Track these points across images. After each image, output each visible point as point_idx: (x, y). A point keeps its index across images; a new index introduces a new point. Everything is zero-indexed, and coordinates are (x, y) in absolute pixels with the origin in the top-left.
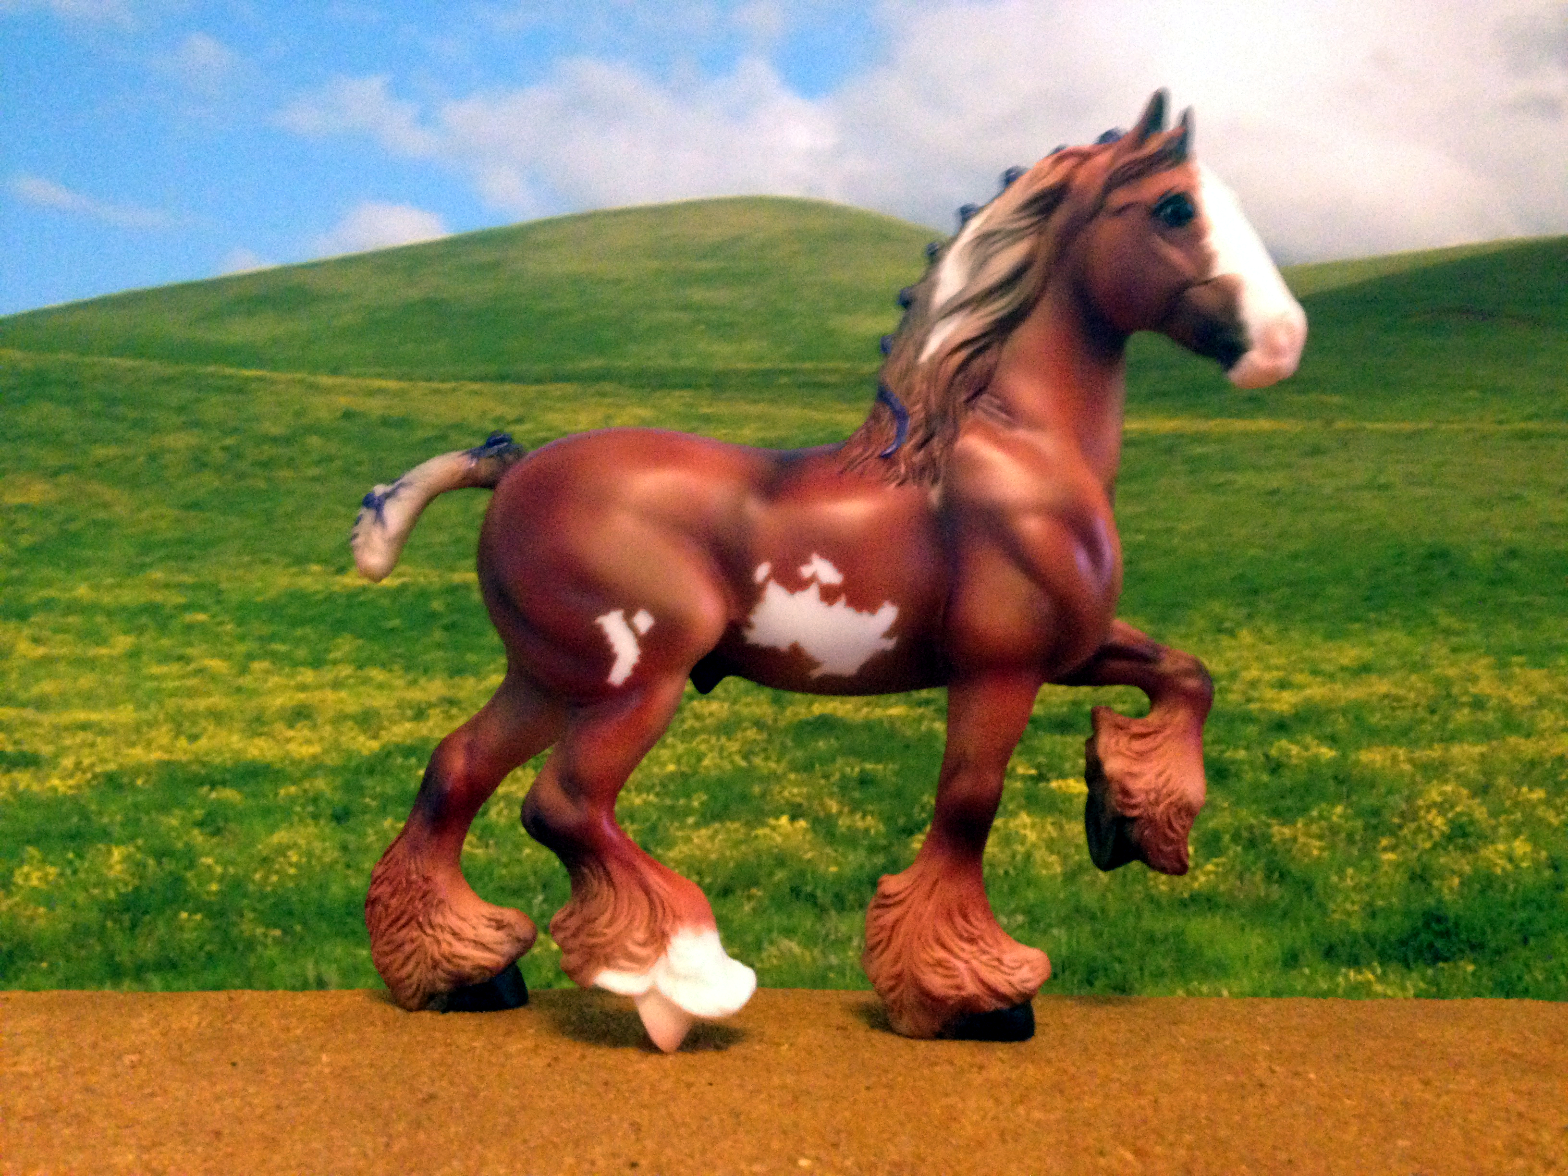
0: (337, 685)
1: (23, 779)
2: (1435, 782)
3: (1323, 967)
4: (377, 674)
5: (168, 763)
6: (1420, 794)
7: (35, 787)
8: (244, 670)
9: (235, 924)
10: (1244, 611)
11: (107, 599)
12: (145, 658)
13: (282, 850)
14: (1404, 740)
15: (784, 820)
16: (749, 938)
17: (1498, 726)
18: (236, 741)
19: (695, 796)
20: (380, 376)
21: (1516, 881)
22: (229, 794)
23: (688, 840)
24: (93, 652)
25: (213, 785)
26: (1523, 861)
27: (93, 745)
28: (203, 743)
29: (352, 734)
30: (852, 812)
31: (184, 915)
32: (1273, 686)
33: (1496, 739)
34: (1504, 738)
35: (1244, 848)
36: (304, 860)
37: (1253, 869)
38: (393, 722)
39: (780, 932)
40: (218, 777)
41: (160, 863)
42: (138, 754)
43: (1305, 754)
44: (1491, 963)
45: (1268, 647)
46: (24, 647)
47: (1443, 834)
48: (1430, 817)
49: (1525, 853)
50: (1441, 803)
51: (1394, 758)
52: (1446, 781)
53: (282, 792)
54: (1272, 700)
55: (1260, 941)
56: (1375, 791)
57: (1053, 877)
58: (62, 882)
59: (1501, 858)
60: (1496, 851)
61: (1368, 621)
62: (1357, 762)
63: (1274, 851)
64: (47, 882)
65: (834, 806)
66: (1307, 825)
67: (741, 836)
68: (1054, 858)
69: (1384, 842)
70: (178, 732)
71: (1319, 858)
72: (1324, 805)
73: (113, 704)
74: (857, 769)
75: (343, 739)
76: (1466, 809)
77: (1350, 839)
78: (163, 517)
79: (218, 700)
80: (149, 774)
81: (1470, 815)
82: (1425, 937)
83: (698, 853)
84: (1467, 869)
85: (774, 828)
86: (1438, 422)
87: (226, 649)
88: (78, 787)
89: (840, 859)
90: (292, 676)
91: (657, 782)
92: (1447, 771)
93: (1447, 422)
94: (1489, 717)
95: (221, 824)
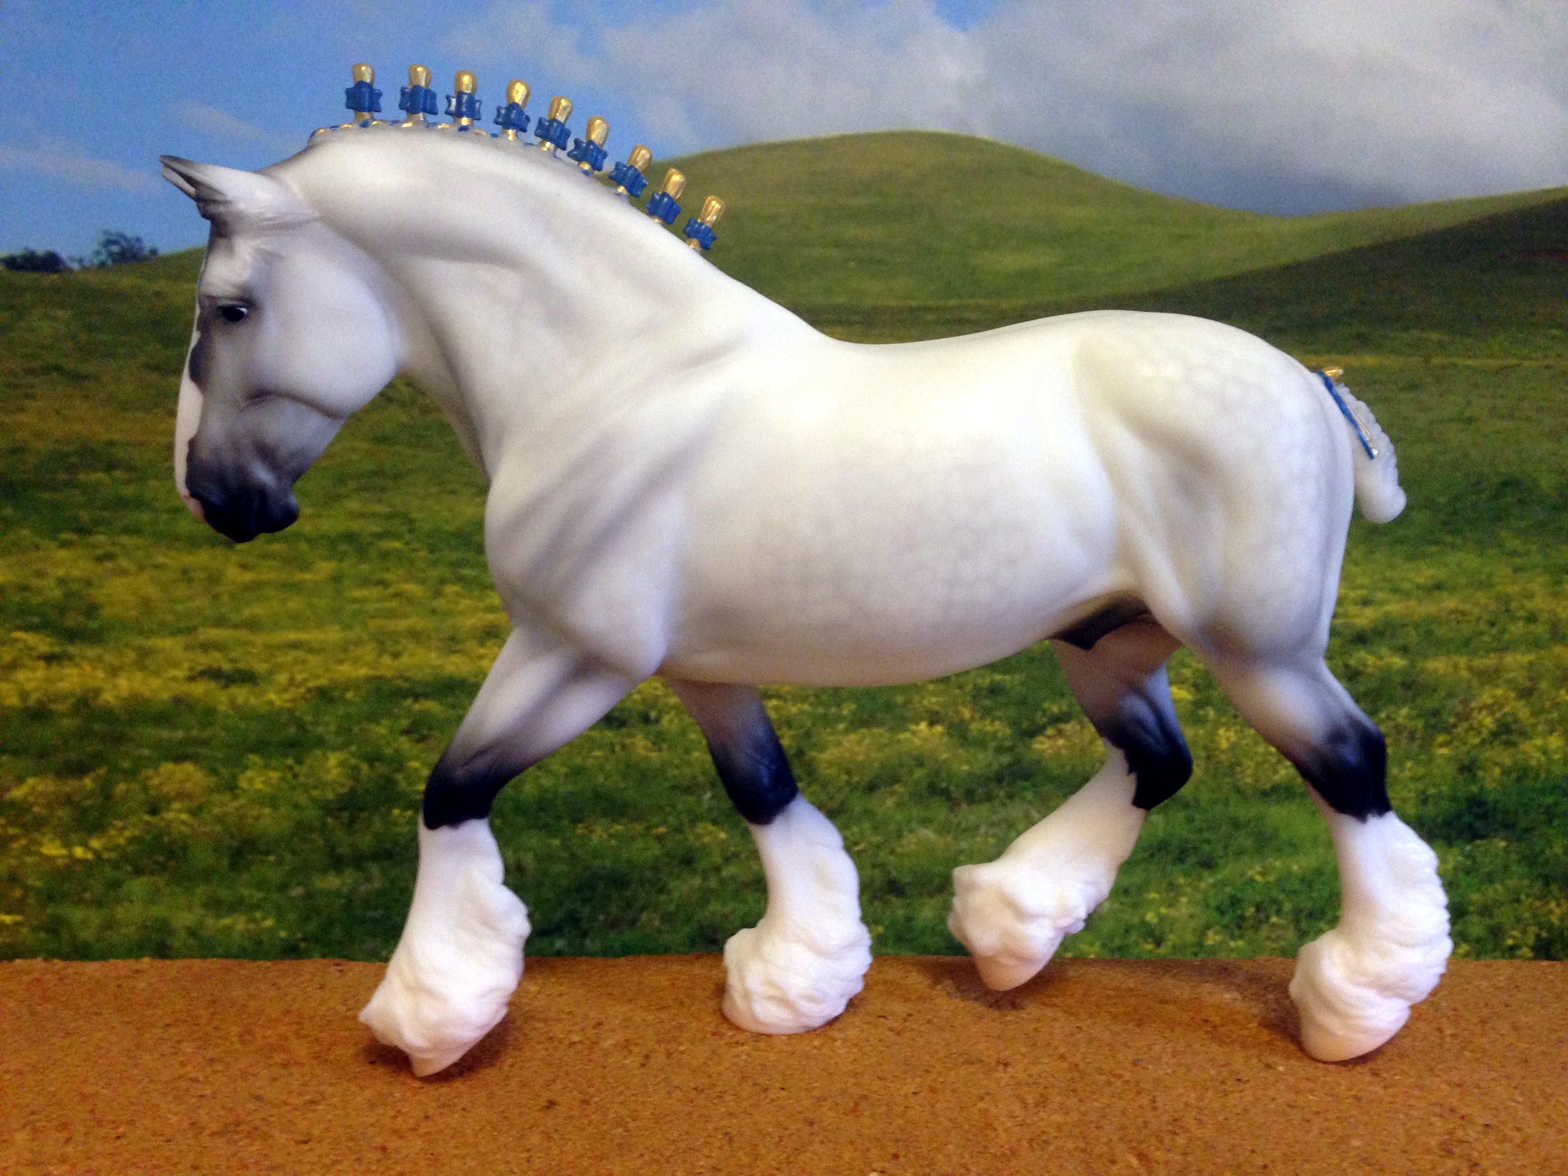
1: (241, 694)
2: (1487, 687)
5: (375, 679)
6: (1473, 697)
7: (253, 701)
8: (437, 593)
11: (308, 528)
12: (346, 582)
14: (1465, 650)
15: (923, 726)
16: (891, 827)
17: (1546, 637)
18: (434, 658)
19: (845, 706)
21: (1548, 772)
22: (431, 706)
23: (839, 744)
24: (298, 576)
25: (416, 697)
26: (1555, 754)
27: (304, 662)
28: (405, 659)
30: (982, 718)
31: (396, 812)
32: (1356, 604)
33: (1544, 648)
34: (1550, 648)
39: (918, 821)
40: (419, 690)
41: (372, 766)
42: (346, 670)
43: (1379, 663)
44: (1520, 840)
46: (234, 574)
47: (1490, 731)
49: (1558, 747)
50: (1492, 705)
51: (1456, 666)
52: (1497, 686)
54: (1354, 616)
56: (1436, 696)
58: (284, 785)
59: (1537, 752)
60: (1535, 746)
61: (1444, 544)
62: (1422, 671)
64: (271, 785)
65: (966, 713)
67: (885, 741)
69: (1441, 738)
70: (382, 650)
72: (1392, 708)
73: (320, 625)
74: (988, 680)
76: (1511, 710)
77: (1412, 737)
78: (354, 450)
79: (416, 622)
80: (357, 688)
81: (1514, 715)
82: (1467, 819)
83: (847, 755)
84: (1508, 762)
86: (1522, 359)
87: (422, 575)
88: (292, 701)
89: (971, 758)
90: (480, 599)
92: (1499, 677)
93: (1531, 359)
94: (1541, 629)
95: (425, 732)
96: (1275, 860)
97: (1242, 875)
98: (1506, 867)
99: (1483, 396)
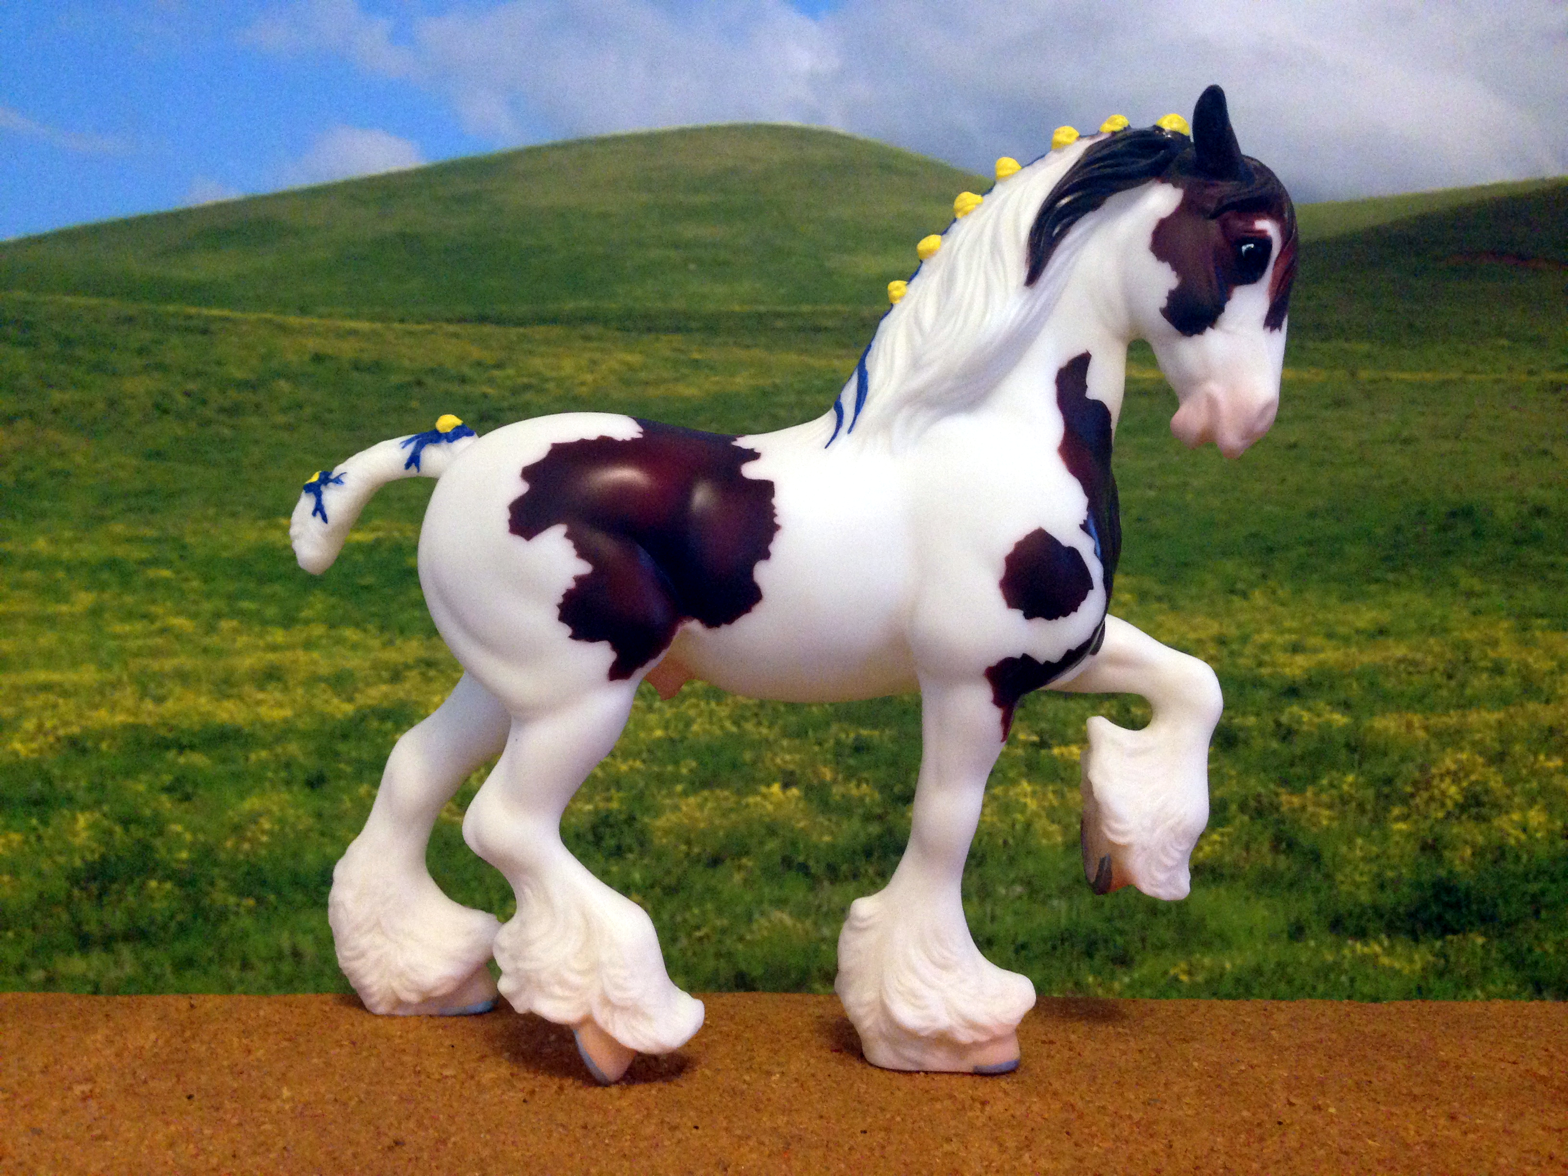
0: (309, 645)
2: (1449, 750)
3: (1330, 939)
4: (350, 634)
5: (134, 727)
6: (1434, 762)
8: (211, 629)
9: (207, 894)
10: (1258, 571)
11: (66, 554)
12: (107, 616)
13: (254, 818)
14: (1417, 706)
15: (776, 788)
16: (739, 910)
17: (1517, 691)
18: (204, 703)
19: (682, 763)
20: (351, 317)
21: (1528, 852)
22: (198, 759)
23: (676, 808)
24: (52, 608)
25: (182, 749)
26: (1536, 831)
28: (170, 705)
29: (325, 697)
30: (847, 779)
31: (153, 884)
32: (1285, 650)
33: (1514, 705)
34: (1522, 705)
35: (1252, 818)
36: (277, 828)
37: (1260, 839)
38: (368, 685)
39: (771, 902)
40: (185, 741)
41: (127, 830)
42: (102, 717)
43: (1316, 720)
44: (1501, 936)
45: (1280, 609)
47: (1456, 804)
48: (1443, 786)
49: (1540, 823)
50: (1455, 773)
51: (1409, 726)
52: (1462, 749)
53: (253, 757)
54: (1284, 665)
55: (1266, 913)
56: (1387, 760)
57: (1054, 846)
58: (26, 849)
59: (1515, 829)
60: (1512, 821)
61: (1388, 582)
62: (1371, 728)
63: (1283, 822)
64: (11, 850)
65: (828, 774)
66: (1317, 794)
67: (731, 805)
68: (1054, 828)
69: (1396, 811)
70: (144, 693)
71: (1328, 828)
72: (1334, 774)
73: (75, 664)
74: (852, 735)
75: (318, 703)
76: (1480, 778)
77: (1361, 808)
78: (122, 467)
79: (184, 661)
80: (114, 738)
81: (1485, 783)
82: (1435, 909)
83: (686, 821)
84: (1480, 839)
85: (765, 797)
86: (1466, 372)
87: (193, 608)
88: (41, 751)
89: (833, 827)
90: (261, 636)
91: (644, 748)
92: (1462, 738)
93: (1474, 371)
94: (1508, 682)
95: (189, 789)
96: (1203, 955)
97: (1166, 973)
98: (1486, 970)
99: (1423, 414)
